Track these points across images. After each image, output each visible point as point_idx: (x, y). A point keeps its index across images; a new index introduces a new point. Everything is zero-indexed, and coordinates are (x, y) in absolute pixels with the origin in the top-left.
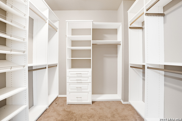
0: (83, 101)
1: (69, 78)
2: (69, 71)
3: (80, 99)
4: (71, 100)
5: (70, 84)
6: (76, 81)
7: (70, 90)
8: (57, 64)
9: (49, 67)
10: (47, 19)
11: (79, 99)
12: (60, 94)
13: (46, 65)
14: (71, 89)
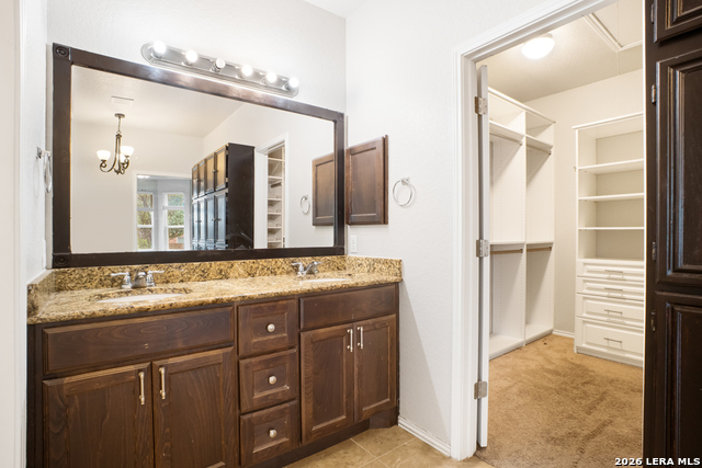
0: (627, 355)
1: (585, 281)
2: (585, 264)
3: (617, 345)
4: (588, 343)
5: (585, 298)
6: (606, 294)
7: (585, 315)
8: (552, 244)
9: (528, 250)
10: (522, 136)
11: (612, 344)
12: (557, 326)
13: (522, 244)
14: (588, 313)
